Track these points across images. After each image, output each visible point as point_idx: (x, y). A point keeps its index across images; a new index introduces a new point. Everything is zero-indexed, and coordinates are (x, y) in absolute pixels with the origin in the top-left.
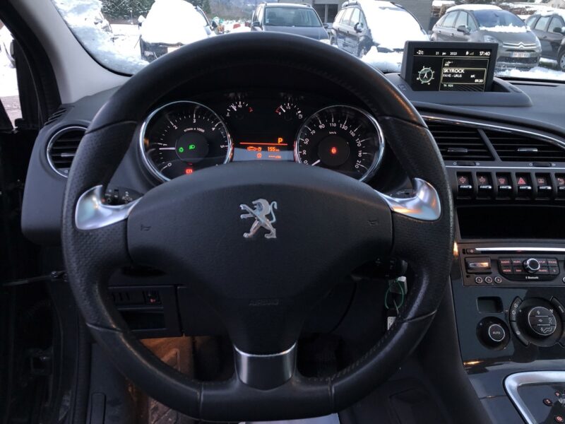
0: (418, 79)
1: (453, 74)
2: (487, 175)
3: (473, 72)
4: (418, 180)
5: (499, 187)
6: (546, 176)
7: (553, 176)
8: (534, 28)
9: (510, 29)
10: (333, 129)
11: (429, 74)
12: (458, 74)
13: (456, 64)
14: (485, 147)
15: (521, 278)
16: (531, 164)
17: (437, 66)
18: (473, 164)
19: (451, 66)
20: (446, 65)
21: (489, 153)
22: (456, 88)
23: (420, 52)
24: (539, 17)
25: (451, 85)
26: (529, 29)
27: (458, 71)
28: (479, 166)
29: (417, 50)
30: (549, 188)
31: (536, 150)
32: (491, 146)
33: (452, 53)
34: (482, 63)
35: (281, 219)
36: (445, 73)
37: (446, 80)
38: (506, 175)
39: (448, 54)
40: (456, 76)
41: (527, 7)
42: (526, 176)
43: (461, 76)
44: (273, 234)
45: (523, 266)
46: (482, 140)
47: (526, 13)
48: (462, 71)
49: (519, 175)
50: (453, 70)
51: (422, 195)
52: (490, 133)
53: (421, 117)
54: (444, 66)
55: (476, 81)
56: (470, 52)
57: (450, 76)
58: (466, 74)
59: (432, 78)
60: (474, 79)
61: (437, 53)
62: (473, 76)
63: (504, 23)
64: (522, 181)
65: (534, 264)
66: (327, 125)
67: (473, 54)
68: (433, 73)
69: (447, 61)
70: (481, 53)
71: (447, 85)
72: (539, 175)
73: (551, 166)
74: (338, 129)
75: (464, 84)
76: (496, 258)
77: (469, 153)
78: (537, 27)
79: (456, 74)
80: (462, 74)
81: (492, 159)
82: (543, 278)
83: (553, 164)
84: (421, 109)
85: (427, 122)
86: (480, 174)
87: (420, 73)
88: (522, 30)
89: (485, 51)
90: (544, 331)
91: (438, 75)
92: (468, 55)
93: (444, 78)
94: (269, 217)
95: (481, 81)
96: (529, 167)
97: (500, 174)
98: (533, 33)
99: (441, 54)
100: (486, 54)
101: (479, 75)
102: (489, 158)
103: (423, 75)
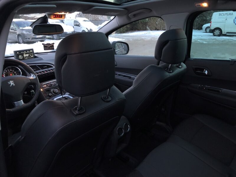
2: (40, 72)
3: (30, 55)
4: (31, 74)
5: (43, 74)
6: (49, 70)
10: (9, 71)
11: (21, 57)
13: (26, 54)
14: (38, 68)
15: (51, 86)
17: (22, 55)
19: (25, 54)
21: (39, 69)
22: (28, 58)
25: (27, 58)
28: (38, 71)
29: (17, 52)
30: (50, 72)
31: (46, 67)
32: (39, 68)
34: (31, 53)
35: (15, 82)
37: (25, 57)
38: (43, 71)
39: (24, 52)
41: (34, 17)
42: (46, 71)
44: (14, 85)
45: (51, 84)
46: (37, 67)
49: (45, 71)
50: (26, 55)
51: (32, 75)
52: (38, 66)
53: (28, 65)
58: (29, 55)
60: (31, 56)
61: (21, 52)
64: (46, 72)
65: (52, 83)
66: (7, 71)
72: (48, 70)
74: (10, 71)
75: (29, 57)
76: (46, 84)
77: (36, 69)
82: (54, 85)
83: (49, 68)
84: (27, 64)
85: (29, 66)
89: (31, 50)
90: (57, 92)
91: (23, 57)
92: (28, 52)
94: (13, 83)
96: (46, 69)
97: (42, 72)
101: (32, 55)
102: (39, 70)
103: (20, 57)
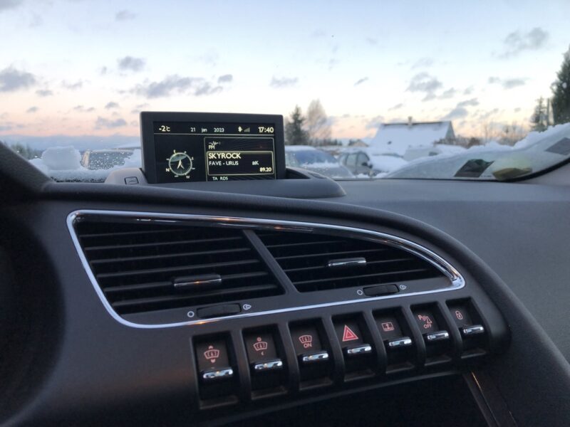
0: (167, 170)
1: (224, 160)
3: (254, 157)
5: (300, 358)
7: (408, 312)
8: (345, 162)
9: (327, 165)
11: (185, 162)
12: (232, 159)
13: (224, 145)
14: (262, 266)
16: (360, 291)
17: (197, 149)
18: (237, 309)
19: (218, 148)
20: (210, 147)
21: (271, 278)
23: (164, 129)
24: (348, 155)
25: (224, 178)
26: (341, 164)
27: (232, 156)
28: (250, 312)
29: (158, 124)
30: (408, 341)
31: (365, 262)
32: (272, 261)
33: (216, 130)
34: (266, 144)
36: (212, 160)
37: (215, 169)
38: (314, 326)
39: (211, 131)
40: (230, 163)
43: (237, 163)
47: (337, 154)
48: (238, 156)
49: (342, 319)
50: (223, 155)
54: (208, 150)
55: (262, 169)
56: (244, 129)
57: (219, 163)
58: (245, 161)
59: (191, 168)
61: (193, 129)
62: (255, 163)
63: (320, 161)
67: (248, 130)
68: (191, 159)
69: (212, 140)
70: (261, 129)
71: (219, 177)
72: (381, 314)
73: (399, 291)
75: (243, 174)
77: (225, 284)
78: (348, 163)
79: (228, 160)
80: (238, 160)
81: (279, 291)
83: (403, 287)
86: (252, 332)
87: (170, 160)
88: (336, 165)
89: (267, 126)
91: (200, 162)
92: (242, 132)
93: (210, 167)
95: (269, 169)
96: (357, 299)
98: (345, 167)
99: (199, 131)
100: (269, 130)
101: (265, 161)
102: (271, 290)
103: (175, 164)
